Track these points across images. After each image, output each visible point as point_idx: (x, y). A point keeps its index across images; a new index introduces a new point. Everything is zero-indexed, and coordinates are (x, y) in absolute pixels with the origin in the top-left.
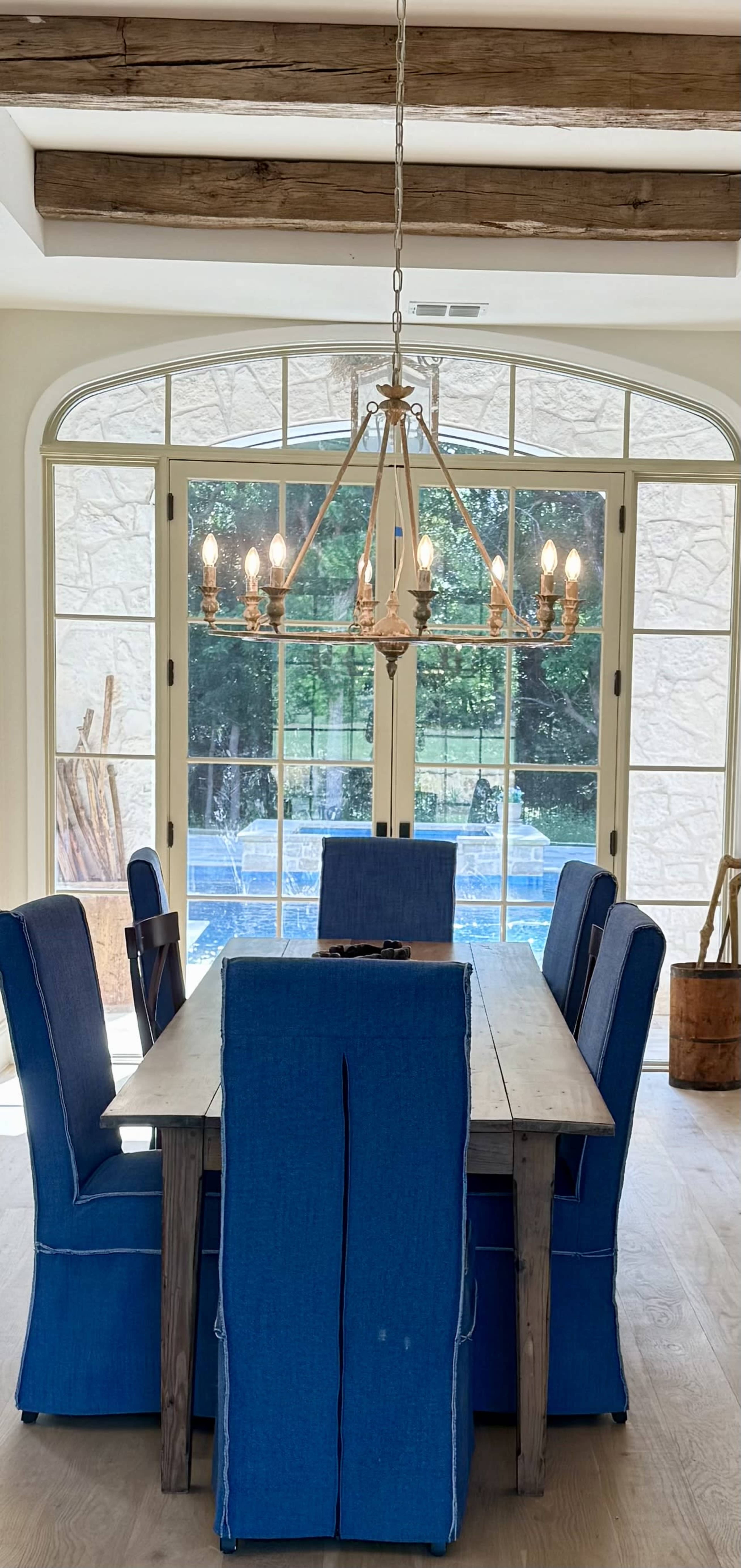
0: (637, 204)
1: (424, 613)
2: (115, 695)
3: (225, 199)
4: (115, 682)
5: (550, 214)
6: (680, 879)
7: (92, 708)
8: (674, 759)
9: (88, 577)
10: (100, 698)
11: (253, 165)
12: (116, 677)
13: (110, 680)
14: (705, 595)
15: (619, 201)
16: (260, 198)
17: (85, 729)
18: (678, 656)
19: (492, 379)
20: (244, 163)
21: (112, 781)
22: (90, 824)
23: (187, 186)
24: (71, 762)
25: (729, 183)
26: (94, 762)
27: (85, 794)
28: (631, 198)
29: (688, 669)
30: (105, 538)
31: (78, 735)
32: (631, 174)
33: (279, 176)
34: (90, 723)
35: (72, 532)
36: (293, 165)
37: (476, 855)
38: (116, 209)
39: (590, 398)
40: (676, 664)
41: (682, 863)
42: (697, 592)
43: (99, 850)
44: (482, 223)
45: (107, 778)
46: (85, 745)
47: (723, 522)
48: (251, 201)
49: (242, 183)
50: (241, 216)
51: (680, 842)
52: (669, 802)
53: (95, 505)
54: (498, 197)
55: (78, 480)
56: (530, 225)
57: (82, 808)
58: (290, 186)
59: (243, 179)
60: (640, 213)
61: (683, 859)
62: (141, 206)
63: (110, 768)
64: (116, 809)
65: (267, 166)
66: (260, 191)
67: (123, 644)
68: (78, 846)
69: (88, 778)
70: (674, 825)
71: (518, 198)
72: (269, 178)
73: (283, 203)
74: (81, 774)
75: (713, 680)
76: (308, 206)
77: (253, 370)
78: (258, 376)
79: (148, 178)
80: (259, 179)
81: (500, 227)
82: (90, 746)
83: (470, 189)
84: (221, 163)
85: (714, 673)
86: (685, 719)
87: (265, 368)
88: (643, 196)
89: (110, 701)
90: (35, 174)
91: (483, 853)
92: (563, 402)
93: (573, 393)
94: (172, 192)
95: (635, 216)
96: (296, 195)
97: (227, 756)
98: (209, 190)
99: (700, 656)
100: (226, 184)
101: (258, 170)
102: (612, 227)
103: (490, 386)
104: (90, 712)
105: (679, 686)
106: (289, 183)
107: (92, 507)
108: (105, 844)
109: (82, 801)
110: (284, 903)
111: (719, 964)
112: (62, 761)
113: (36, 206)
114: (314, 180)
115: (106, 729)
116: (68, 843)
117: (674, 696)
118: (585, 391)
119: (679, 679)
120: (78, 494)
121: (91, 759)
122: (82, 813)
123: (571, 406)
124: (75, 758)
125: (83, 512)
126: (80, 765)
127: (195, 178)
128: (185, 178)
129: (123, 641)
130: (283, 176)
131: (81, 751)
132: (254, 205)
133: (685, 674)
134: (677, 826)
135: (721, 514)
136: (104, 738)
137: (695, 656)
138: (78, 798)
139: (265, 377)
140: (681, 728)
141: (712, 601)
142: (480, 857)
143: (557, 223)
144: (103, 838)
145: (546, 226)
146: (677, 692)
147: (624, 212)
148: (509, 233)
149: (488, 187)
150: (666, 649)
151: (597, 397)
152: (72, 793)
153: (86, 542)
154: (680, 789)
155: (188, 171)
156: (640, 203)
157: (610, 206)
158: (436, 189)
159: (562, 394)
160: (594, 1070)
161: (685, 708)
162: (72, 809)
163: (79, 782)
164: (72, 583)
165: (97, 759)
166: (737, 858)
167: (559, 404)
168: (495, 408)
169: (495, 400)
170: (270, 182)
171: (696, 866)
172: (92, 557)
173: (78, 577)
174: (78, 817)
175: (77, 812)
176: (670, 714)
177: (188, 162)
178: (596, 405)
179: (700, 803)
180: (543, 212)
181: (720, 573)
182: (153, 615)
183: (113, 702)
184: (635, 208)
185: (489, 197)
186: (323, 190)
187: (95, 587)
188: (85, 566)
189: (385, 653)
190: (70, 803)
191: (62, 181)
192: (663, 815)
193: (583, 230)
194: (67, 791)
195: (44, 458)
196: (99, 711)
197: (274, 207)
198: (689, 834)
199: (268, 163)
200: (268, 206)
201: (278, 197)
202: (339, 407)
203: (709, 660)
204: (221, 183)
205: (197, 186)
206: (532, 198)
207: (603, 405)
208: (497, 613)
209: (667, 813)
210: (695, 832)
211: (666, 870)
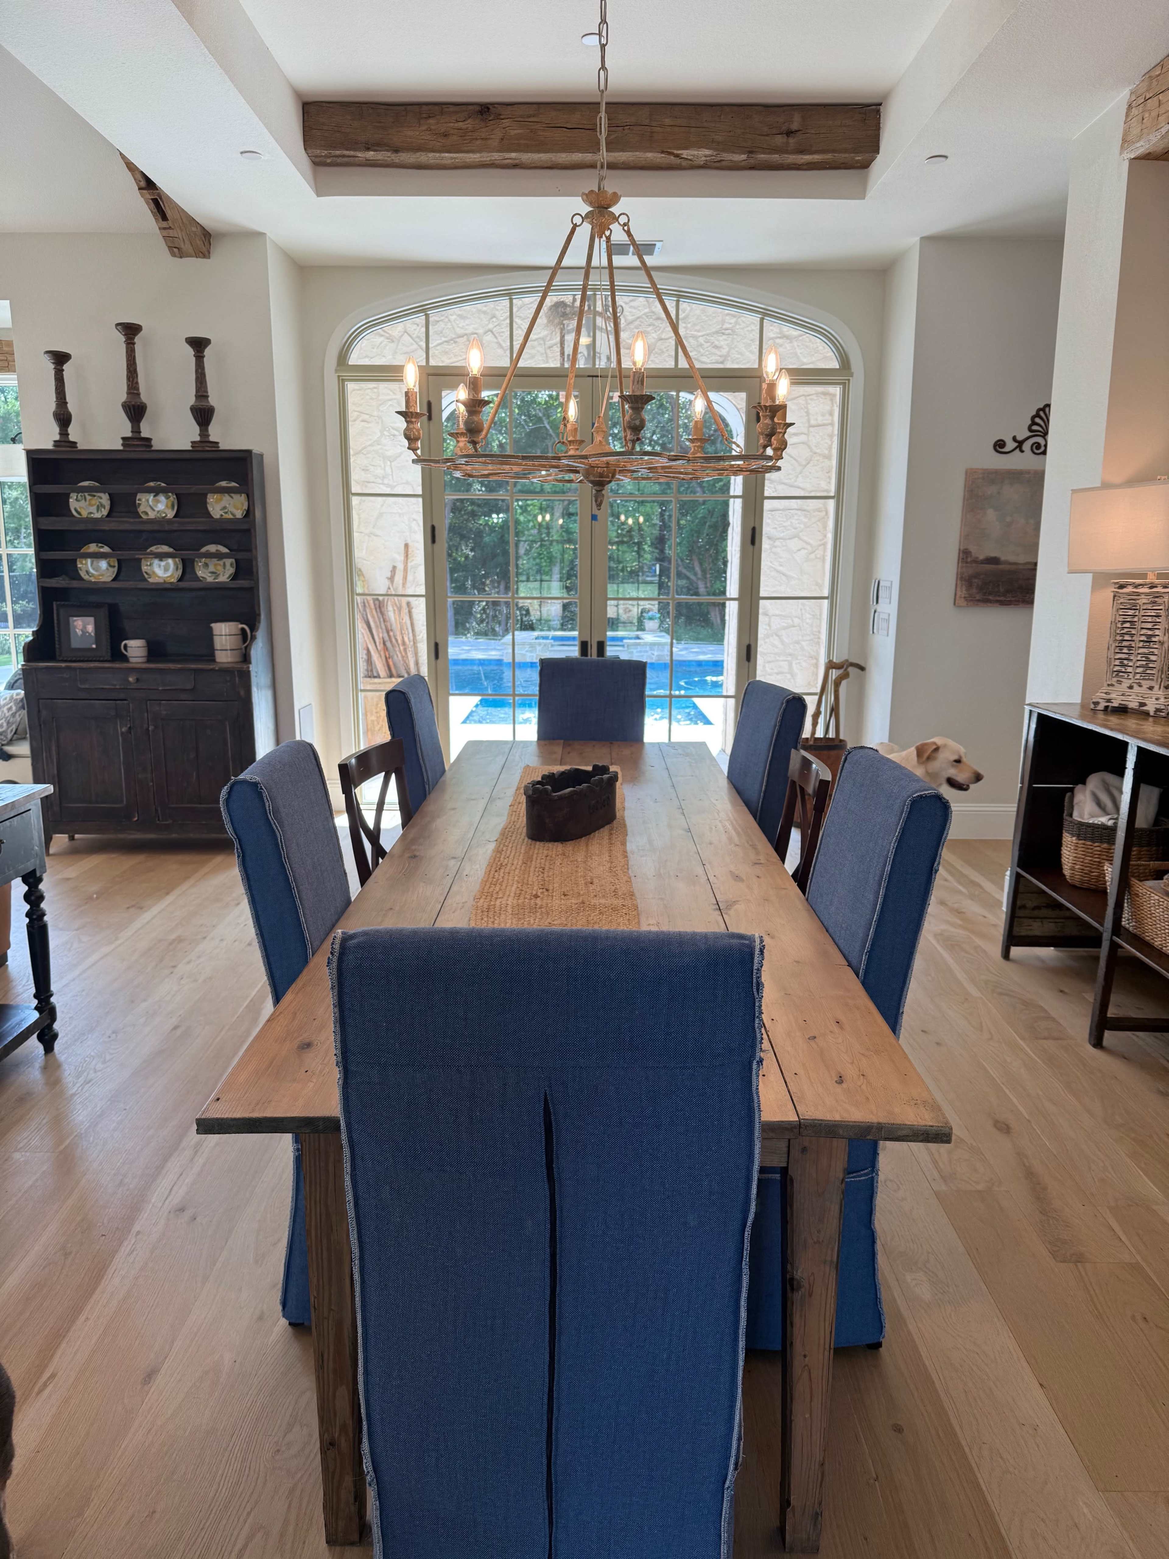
0: (789, 133)
1: (637, 422)
2: (409, 556)
3: (455, 138)
4: (410, 548)
5: (719, 143)
6: (776, 671)
7: (395, 565)
8: (774, 592)
9: (390, 477)
10: (401, 558)
11: (478, 108)
12: (410, 544)
13: (406, 546)
14: (796, 481)
15: (774, 131)
16: (483, 136)
17: (391, 579)
18: (777, 523)
19: (654, 335)
20: (471, 107)
21: (410, 612)
22: (397, 640)
23: (424, 128)
24: (384, 600)
25: (865, 114)
26: (398, 600)
27: (393, 619)
28: (784, 128)
29: (783, 532)
30: (400, 451)
31: (387, 583)
32: (785, 108)
33: (498, 117)
34: (395, 574)
35: (379, 447)
36: (509, 107)
37: (635, 651)
38: (368, 149)
39: (721, 347)
40: (776, 528)
41: (778, 661)
42: (790, 479)
43: (403, 657)
44: (663, 152)
45: (407, 611)
46: (392, 589)
47: (808, 431)
48: (477, 139)
49: (469, 124)
50: (468, 152)
51: (777, 648)
52: (770, 621)
53: (393, 428)
54: (676, 129)
55: (382, 411)
56: (702, 154)
57: (392, 630)
58: (508, 124)
59: (469, 121)
60: (791, 141)
61: (778, 658)
62: (388, 146)
63: (408, 604)
64: (413, 630)
65: (488, 109)
66: (483, 130)
67: (415, 522)
68: (389, 654)
69: (394, 610)
70: (772, 636)
71: (693, 130)
72: (490, 118)
73: (502, 139)
74: (390, 608)
75: (800, 539)
76: (522, 142)
77: (495, 333)
78: (499, 338)
79: (393, 122)
80: (482, 120)
81: (677, 156)
82: (395, 590)
83: (654, 124)
84: (452, 109)
85: (801, 534)
86: (781, 565)
87: (503, 332)
88: (795, 126)
89: (407, 560)
90: (303, 122)
91: (639, 650)
92: (702, 350)
93: (709, 344)
94: (412, 133)
95: (788, 143)
96: (513, 132)
97: (475, 594)
98: (443, 130)
99: (791, 522)
100: (456, 125)
101: (481, 113)
102: (769, 153)
103: (653, 341)
104: (394, 568)
105: (777, 543)
106: (506, 123)
107: (391, 430)
108: (406, 653)
109: (391, 626)
110: (517, 698)
111: (826, 739)
112: (378, 599)
113: (305, 149)
114: (527, 120)
115: (405, 578)
116: (382, 653)
117: (774, 550)
118: (717, 343)
119: (779, 539)
120: (382, 421)
121: (396, 598)
122: (391, 634)
123: (707, 353)
124: (386, 598)
125: (386, 433)
126: (389, 603)
127: (431, 121)
128: (422, 121)
129: (414, 520)
130: (502, 117)
131: (389, 593)
132: (478, 142)
133: (782, 535)
134: (774, 636)
135: (807, 425)
136: (404, 584)
137: (789, 523)
138: (388, 624)
139: (503, 338)
140: (778, 571)
141: (801, 485)
142: (637, 652)
143: (724, 150)
144: (405, 650)
145: (715, 153)
146: (775, 547)
147: (780, 140)
148: (684, 163)
149: (668, 121)
150: (769, 518)
151: (725, 347)
152: (384, 621)
153: (389, 453)
154: (777, 612)
155: (424, 115)
156: (792, 132)
157: (767, 135)
158: (625, 124)
159: (701, 345)
160: (854, 962)
161: (781, 558)
162: (385, 631)
163: (389, 613)
164: (380, 481)
165: (400, 598)
166: (837, 662)
167: (700, 352)
168: (656, 355)
169: (656, 350)
170: (491, 122)
171: (786, 663)
172: (393, 463)
173: (384, 477)
174: (389, 636)
175: (388, 632)
176: (771, 562)
177: (425, 108)
178: (724, 351)
179: (790, 621)
180: (713, 141)
181: (805, 466)
182: (420, 493)
183: (409, 560)
184: (788, 136)
185: (669, 130)
186: (533, 127)
187: (395, 484)
188: (388, 470)
189: (592, 482)
190: (384, 627)
191: (325, 128)
192: (766, 629)
193: (744, 157)
194: (382, 620)
195: (339, 376)
196: (400, 567)
197: (495, 143)
198: (782, 642)
199: (489, 106)
200: (490, 142)
201: (498, 134)
202: (553, 357)
203: (798, 525)
204: (452, 124)
205: (433, 127)
206: (704, 129)
207: (729, 352)
208: (698, 447)
209: (768, 628)
210: (786, 640)
211: (767, 665)
